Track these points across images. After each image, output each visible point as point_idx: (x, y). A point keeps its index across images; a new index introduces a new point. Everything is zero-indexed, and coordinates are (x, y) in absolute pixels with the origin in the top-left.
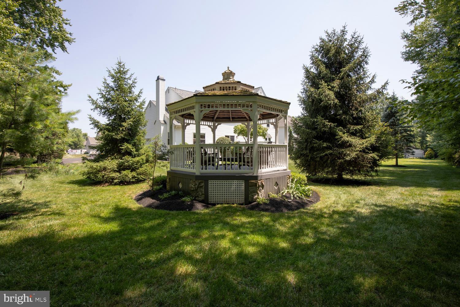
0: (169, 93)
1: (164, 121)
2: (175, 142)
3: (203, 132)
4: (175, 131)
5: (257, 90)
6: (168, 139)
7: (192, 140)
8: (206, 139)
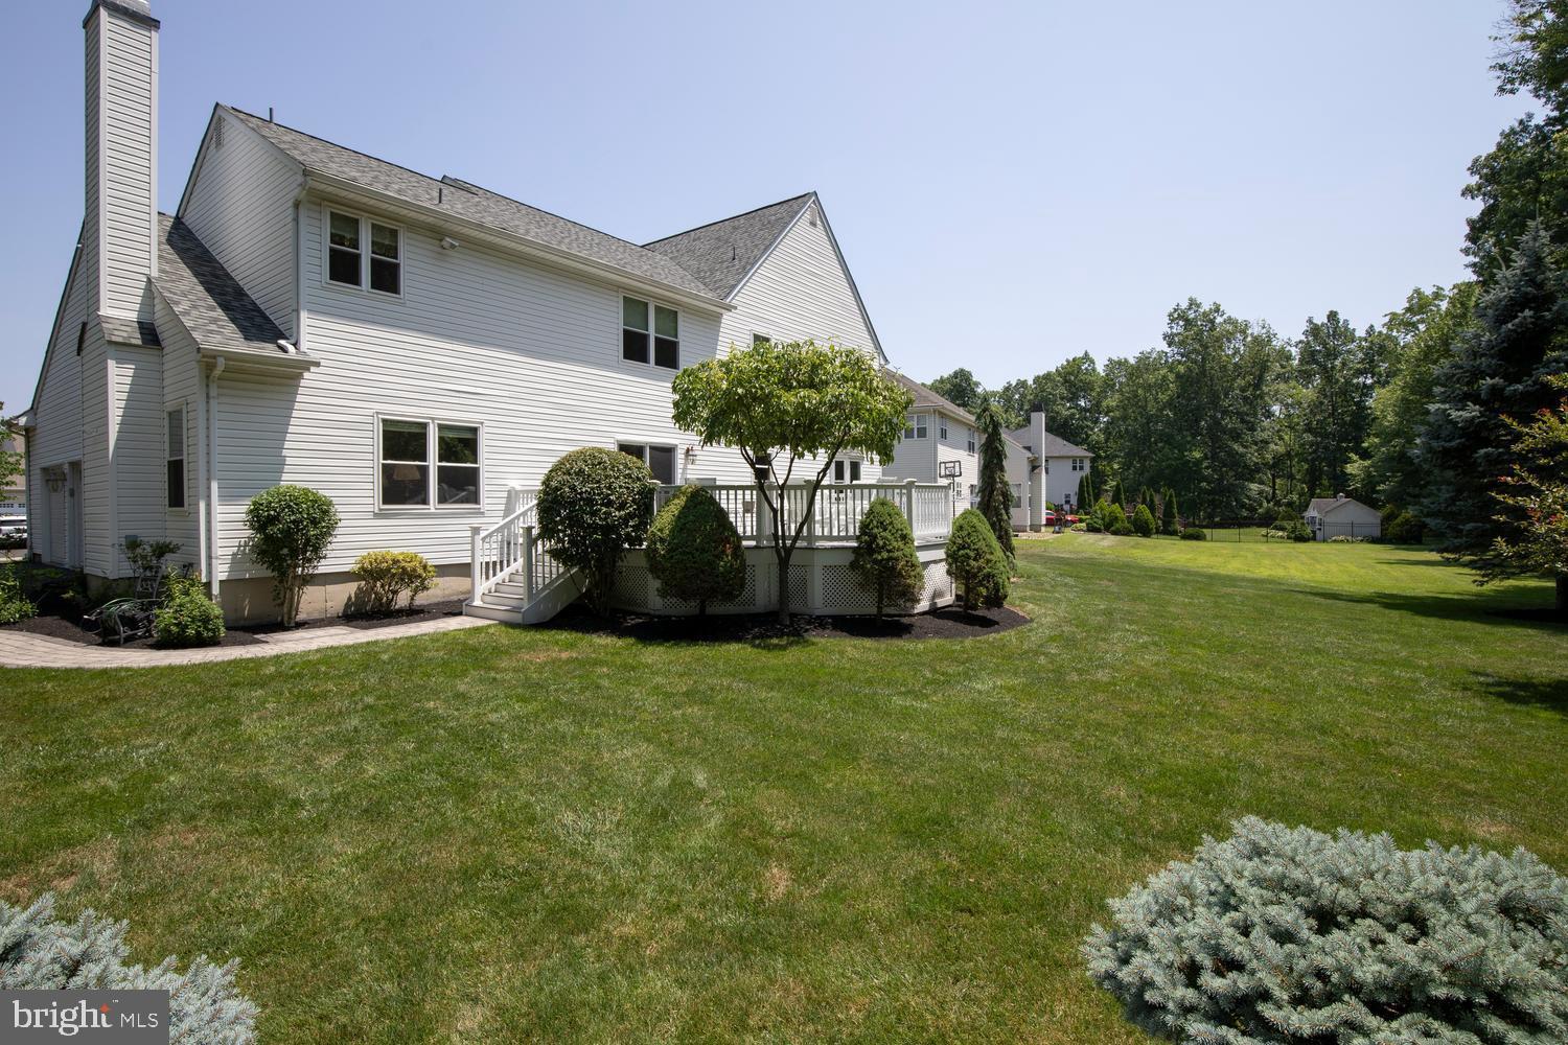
0: (219, 144)
1: (146, 329)
2: (209, 480)
3: (459, 415)
4: (212, 401)
5: (795, 205)
6: (169, 462)
7: (370, 471)
8: (486, 462)
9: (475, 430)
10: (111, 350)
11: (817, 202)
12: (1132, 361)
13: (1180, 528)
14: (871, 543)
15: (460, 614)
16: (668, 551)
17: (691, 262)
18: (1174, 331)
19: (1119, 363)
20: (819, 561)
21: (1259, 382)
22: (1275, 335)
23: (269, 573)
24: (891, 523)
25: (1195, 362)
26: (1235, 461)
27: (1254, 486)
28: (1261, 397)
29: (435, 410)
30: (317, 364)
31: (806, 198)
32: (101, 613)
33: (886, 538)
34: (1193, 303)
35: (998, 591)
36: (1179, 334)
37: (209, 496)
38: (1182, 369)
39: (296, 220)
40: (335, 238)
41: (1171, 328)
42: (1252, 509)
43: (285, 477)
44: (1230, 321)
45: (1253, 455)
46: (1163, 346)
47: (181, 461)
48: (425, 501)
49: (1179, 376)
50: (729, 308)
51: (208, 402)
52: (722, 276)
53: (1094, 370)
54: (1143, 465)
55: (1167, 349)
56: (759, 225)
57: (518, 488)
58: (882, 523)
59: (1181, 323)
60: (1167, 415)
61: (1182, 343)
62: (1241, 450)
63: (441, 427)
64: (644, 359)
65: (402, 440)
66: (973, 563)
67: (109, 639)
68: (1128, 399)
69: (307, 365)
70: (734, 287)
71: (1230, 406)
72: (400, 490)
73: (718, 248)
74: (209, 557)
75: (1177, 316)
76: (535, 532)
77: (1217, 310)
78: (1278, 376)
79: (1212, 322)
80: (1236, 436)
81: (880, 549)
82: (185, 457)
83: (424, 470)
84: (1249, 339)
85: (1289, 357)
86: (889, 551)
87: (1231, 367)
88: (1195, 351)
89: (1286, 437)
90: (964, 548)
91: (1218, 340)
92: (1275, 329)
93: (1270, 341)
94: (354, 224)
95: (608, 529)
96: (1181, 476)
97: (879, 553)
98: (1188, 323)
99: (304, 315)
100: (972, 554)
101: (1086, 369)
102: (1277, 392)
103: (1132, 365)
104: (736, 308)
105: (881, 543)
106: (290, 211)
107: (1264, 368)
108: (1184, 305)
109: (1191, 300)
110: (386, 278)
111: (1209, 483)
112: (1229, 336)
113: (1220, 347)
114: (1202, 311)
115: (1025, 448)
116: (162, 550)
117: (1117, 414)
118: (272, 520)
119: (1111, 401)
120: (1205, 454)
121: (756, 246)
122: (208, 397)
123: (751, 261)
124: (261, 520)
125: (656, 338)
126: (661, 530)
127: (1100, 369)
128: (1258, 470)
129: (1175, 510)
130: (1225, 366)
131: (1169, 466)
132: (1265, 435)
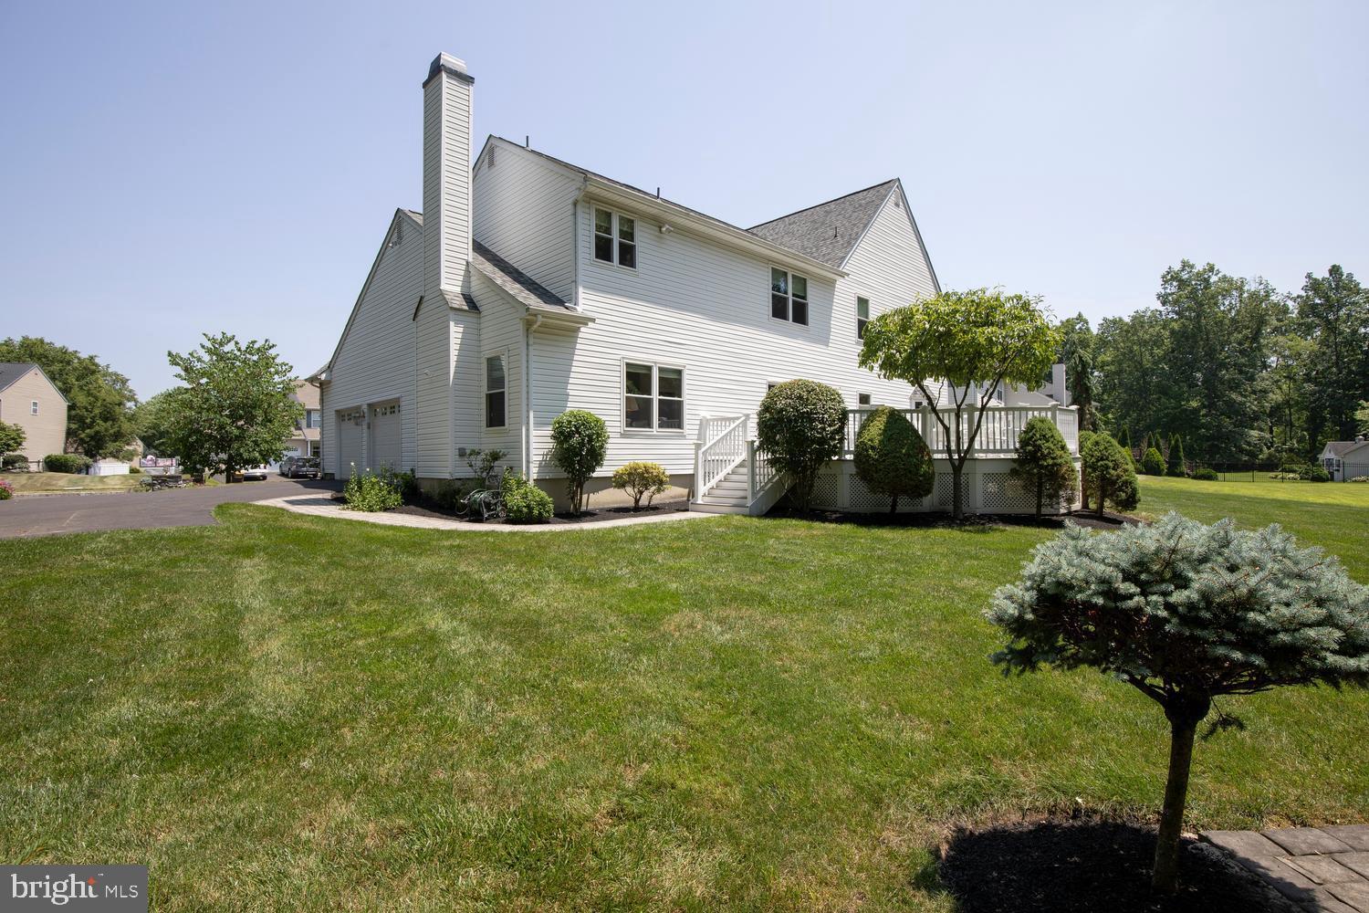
1: (468, 298)
2: (528, 411)
3: (671, 361)
4: (530, 348)
5: (882, 190)
6: (487, 395)
7: (618, 402)
8: (688, 397)
9: (679, 372)
10: (452, 314)
11: (900, 187)
12: (1127, 320)
13: (1185, 470)
14: (1036, 452)
15: (687, 510)
16: (880, 456)
17: (793, 242)
18: (1168, 291)
19: (1114, 322)
20: (981, 470)
21: (1256, 336)
22: (1273, 290)
23: (565, 475)
24: (1052, 436)
25: (1189, 319)
26: (1234, 410)
27: (1255, 433)
28: (1259, 348)
29: (657, 358)
30: (593, 320)
31: (891, 184)
32: (469, 499)
33: (1049, 448)
34: (1185, 265)
35: (1134, 495)
36: (1173, 293)
37: (528, 423)
38: (1176, 326)
39: (575, 214)
40: (598, 228)
41: (1165, 288)
42: (1253, 455)
43: (569, 404)
44: (1224, 279)
45: (1252, 403)
46: (1158, 305)
47: (503, 393)
48: (649, 425)
49: (1173, 332)
50: (843, 275)
51: (527, 349)
52: (829, 251)
53: (1088, 329)
54: (1139, 415)
55: (1162, 309)
56: (851, 209)
57: (709, 417)
58: (1044, 436)
59: (1175, 284)
60: (1163, 368)
61: (1176, 302)
62: (1240, 399)
63: (661, 370)
64: (784, 317)
65: (637, 378)
66: (1112, 472)
67: (476, 517)
68: (1124, 354)
69: (585, 321)
70: (844, 258)
71: (1226, 358)
72: (637, 416)
73: (817, 229)
74: (528, 462)
75: (1169, 277)
76: (757, 444)
77: (1211, 269)
78: (1275, 330)
79: (1207, 281)
80: (1235, 386)
81: (1044, 457)
82: (506, 390)
83: (649, 402)
84: (1245, 295)
85: (1285, 310)
86: (1053, 459)
87: (1227, 321)
88: (1189, 309)
89: (1284, 387)
90: (1102, 459)
91: (1213, 297)
92: (1273, 284)
93: (1268, 295)
94: (609, 215)
95: (822, 441)
96: (1182, 422)
97: (1045, 460)
98: (1182, 284)
99: (581, 290)
100: (1111, 464)
101: (1080, 329)
102: (1276, 344)
103: (1127, 324)
104: (848, 275)
105: (1046, 452)
106: (571, 207)
107: (1262, 322)
108: (1177, 267)
109: (1183, 262)
110: (628, 257)
111: (1208, 430)
112: (1226, 293)
113: (1216, 304)
114: (1196, 271)
115: (1047, 395)
116: (495, 456)
117: (1112, 368)
118: (570, 435)
119: (1107, 356)
120: (1202, 404)
121: (854, 225)
122: (528, 345)
123: (854, 236)
124: (562, 435)
125: (793, 301)
126: (871, 440)
127: (1095, 329)
128: (1256, 418)
129: (1182, 454)
130: (1221, 322)
131: (1167, 415)
132: (1264, 385)
